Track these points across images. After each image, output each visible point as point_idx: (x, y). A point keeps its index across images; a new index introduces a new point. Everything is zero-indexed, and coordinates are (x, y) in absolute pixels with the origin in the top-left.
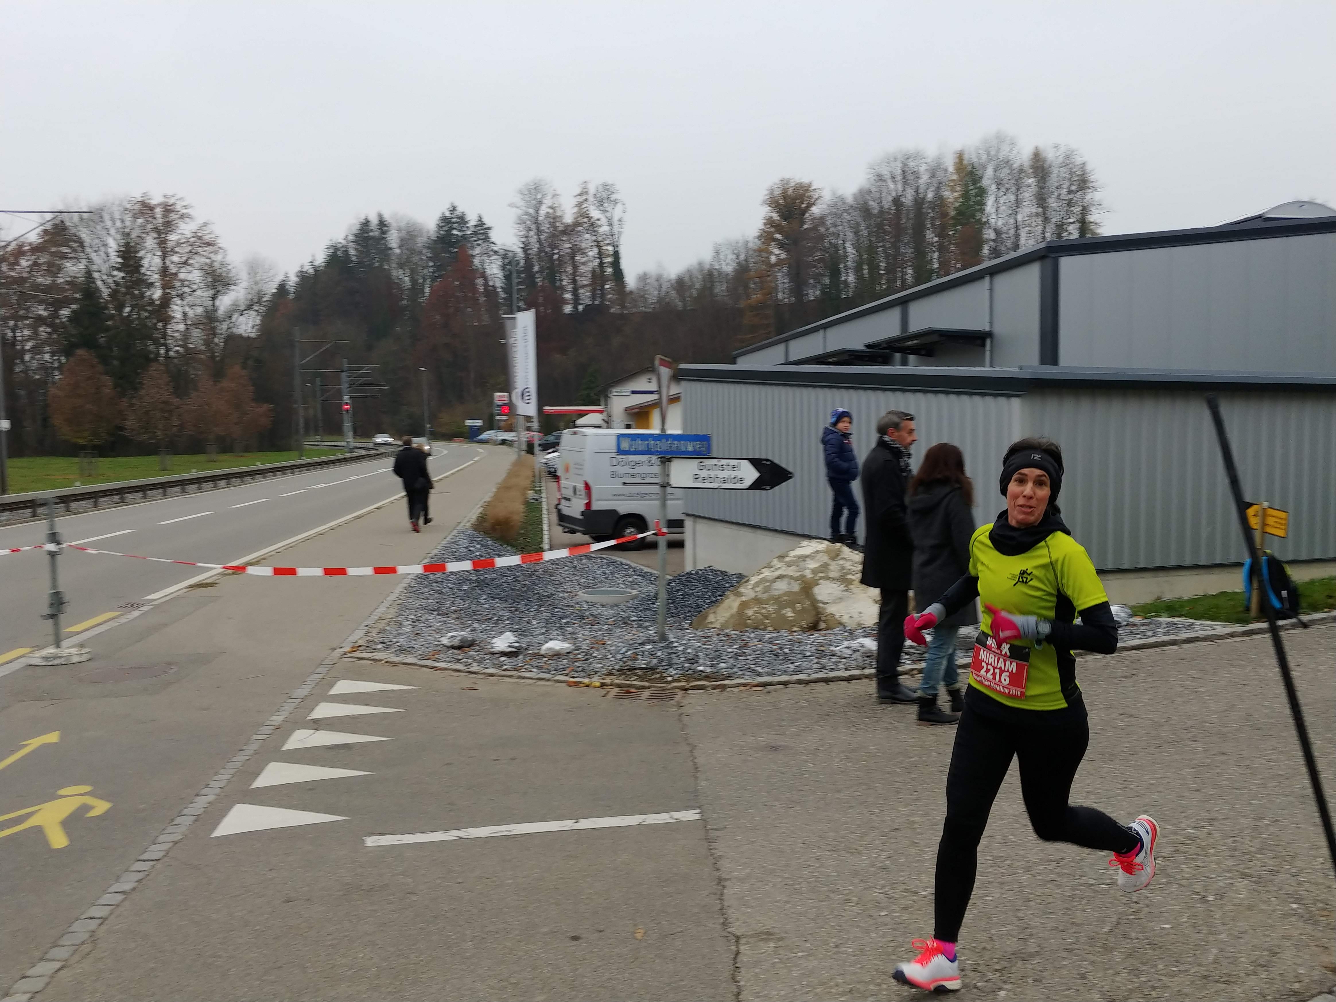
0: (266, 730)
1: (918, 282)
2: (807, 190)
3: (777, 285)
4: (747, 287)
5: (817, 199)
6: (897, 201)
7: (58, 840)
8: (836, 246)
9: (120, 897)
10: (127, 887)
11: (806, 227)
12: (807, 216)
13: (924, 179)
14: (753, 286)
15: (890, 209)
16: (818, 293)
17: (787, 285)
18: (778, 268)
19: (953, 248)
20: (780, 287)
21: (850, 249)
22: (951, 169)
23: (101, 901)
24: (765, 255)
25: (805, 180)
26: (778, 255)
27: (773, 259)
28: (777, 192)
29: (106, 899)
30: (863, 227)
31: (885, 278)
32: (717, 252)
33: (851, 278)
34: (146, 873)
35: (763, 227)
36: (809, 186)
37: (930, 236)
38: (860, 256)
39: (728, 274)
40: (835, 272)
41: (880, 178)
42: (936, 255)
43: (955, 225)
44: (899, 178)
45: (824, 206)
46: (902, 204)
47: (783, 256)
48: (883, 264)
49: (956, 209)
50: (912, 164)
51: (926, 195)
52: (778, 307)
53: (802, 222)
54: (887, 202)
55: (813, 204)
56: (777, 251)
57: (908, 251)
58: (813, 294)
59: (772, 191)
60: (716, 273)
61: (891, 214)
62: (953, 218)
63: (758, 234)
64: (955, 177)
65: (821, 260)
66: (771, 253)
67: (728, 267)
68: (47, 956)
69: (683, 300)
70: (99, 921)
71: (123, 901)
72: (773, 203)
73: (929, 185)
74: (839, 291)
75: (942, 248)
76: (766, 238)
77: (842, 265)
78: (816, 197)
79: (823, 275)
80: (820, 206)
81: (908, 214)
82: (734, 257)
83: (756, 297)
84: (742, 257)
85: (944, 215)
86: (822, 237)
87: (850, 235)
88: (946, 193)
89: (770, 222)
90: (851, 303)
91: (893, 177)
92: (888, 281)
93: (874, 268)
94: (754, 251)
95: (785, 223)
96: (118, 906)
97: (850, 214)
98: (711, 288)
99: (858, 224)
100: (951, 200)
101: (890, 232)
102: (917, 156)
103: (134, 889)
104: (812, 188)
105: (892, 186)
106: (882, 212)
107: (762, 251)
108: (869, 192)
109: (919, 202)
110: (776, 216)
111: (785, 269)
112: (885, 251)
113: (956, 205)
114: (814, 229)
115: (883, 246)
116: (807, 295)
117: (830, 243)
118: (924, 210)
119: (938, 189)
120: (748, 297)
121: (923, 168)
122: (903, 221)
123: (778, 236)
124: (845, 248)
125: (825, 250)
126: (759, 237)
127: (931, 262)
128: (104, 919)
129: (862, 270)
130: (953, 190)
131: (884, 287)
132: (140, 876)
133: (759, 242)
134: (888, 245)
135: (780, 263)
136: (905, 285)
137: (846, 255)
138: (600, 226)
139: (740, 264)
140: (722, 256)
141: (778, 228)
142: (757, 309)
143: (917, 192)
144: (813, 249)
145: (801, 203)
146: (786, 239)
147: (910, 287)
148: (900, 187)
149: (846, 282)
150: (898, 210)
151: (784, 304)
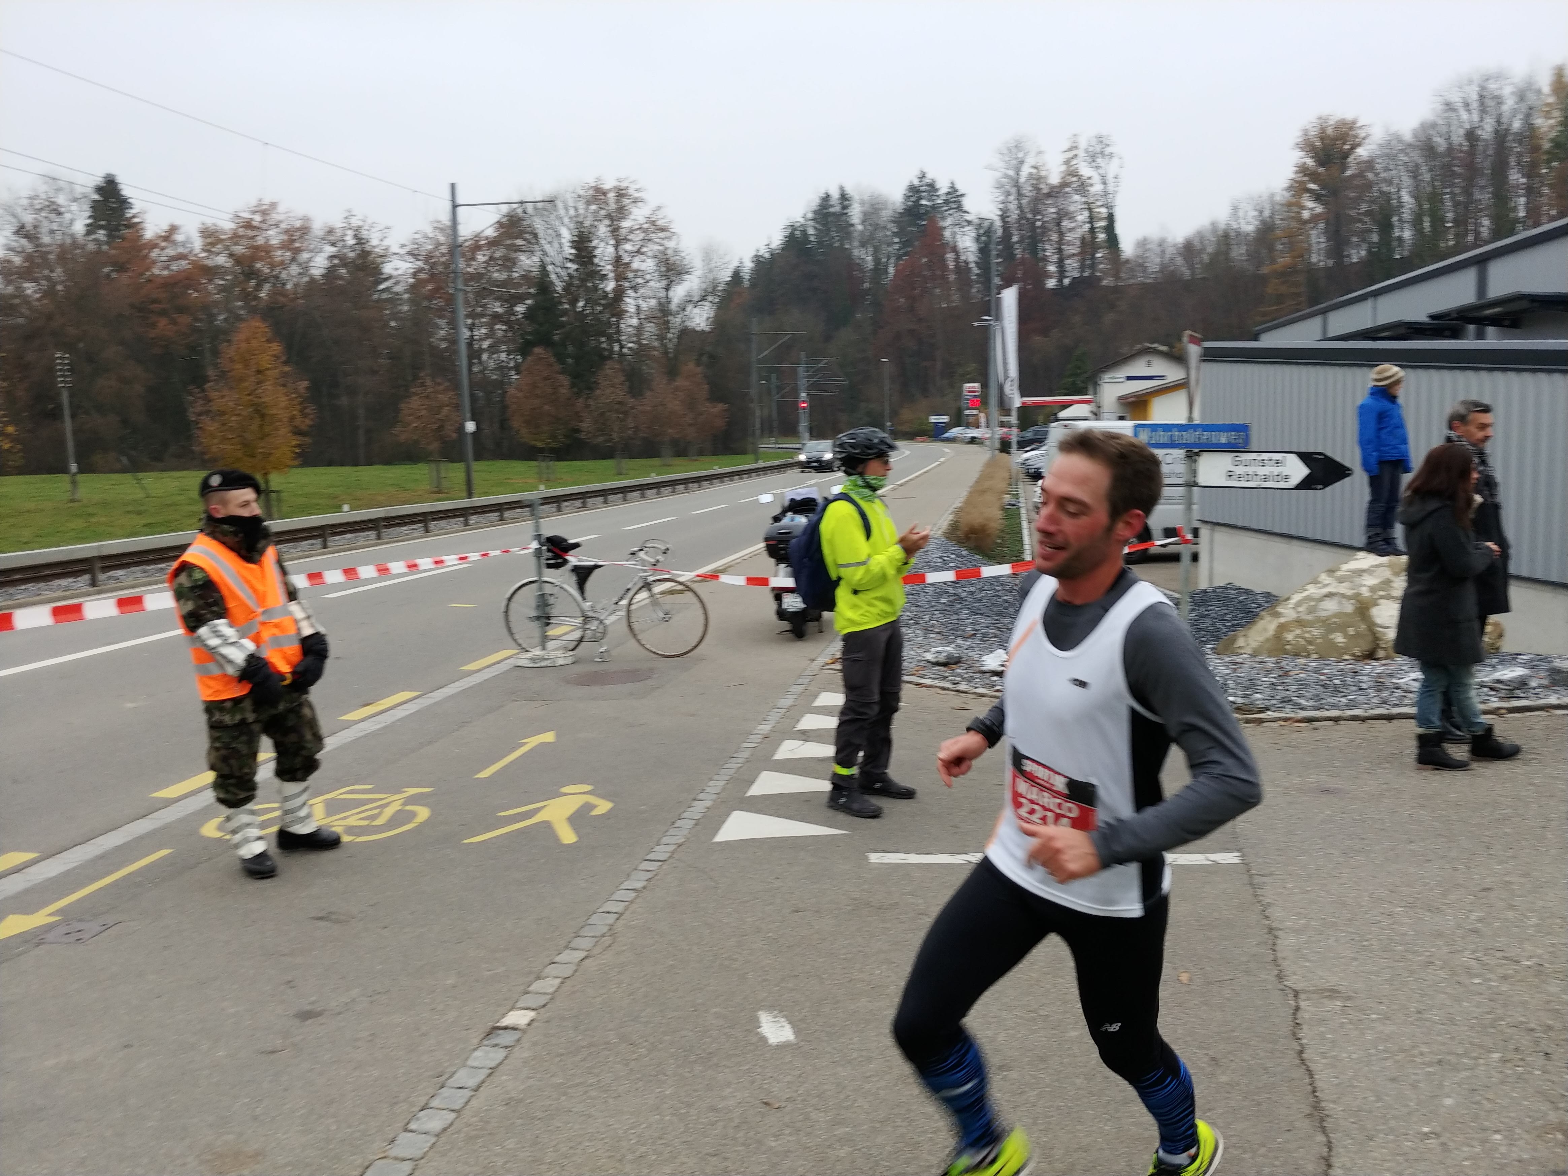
0: (756, 738)
1: (1497, 234)
2: (1351, 128)
3: (1310, 245)
4: (1271, 249)
5: (1364, 138)
6: (1471, 135)
7: (568, 836)
8: (1387, 196)
9: (633, 894)
10: (639, 885)
11: (1349, 173)
12: (1350, 159)
13: (1509, 104)
14: (1280, 247)
15: (1460, 145)
16: (1363, 253)
17: (1323, 245)
18: (1312, 225)
19: (1545, 191)
20: (1315, 248)
21: (1406, 198)
22: (1546, 89)
23: (614, 897)
24: (1295, 209)
25: (1349, 116)
26: (1312, 209)
27: (1306, 214)
28: (1313, 132)
29: (619, 895)
30: (1424, 169)
31: (1452, 231)
32: (1235, 209)
33: (1407, 234)
34: (654, 873)
35: (1293, 176)
36: (1354, 122)
37: (1516, 177)
38: (1420, 206)
39: (1248, 235)
40: (1386, 227)
41: (1449, 107)
42: (1522, 200)
43: (1549, 161)
44: (1475, 105)
45: (1373, 147)
46: (1478, 139)
47: (1319, 209)
48: (1450, 215)
49: (1552, 140)
50: (1492, 86)
51: (1511, 125)
52: (1311, 272)
53: (1344, 168)
54: (1458, 137)
55: (1359, 145)
56: (1310, 204)
57: (1484, 197)
58: (1357, 254)
59: (1306, 132)
60: (1233, 234)
61: (1461, 152)
62: (1547, 152)
63: (1287, 185)
64: (1551, 100)
65: (1368, 213)
66: (1303, 207)
67: (1249, 225)
68: (571, 945)
69: (1192, 268)
70: (616, 916)
71: (635, 898)
72: (1308, 146)
73: (1514, 112)
74: (1391, 250)
75: (1531, 191)
76: (1298, 189)
77: (1395, 219)
78: (1362, 135)
79: (1370, 231)
80: (1368, 147)
81: (1485, 151)
82: (1256, 213)
83: (1284, 260)
84: (1267, 213)
85: (1535, 149)
86: (1369, 185)
87: (1407, 181)
88: (1539, 121)
89: (1303, 170)
90: (1406, 265)
91: (1467, 105)
92: (1456, 236)
93: (1438, 220)
94: (1283, 205)
95: (1321, 170)
96: (631, 902)
97: (1406, 154)
98: (1226, 253)
99: (1417, 166)
100: (1544, 129)
101: (1460, 175)
102: (1501, 75)
103: (644, 888)
104: (1358, 125)
105: (1465, 116)
106: (1450, 149)
107: (1293, 205)
108: (1434, 125)
109: (1501, 135)
110: (1310, 162)
111: (1321, 226)
112: (1453, 199)
113: (1553, 135)
114: (1360, 175)
115: (1451, 193)
116: (1348, 256)
117: (1381, 192)
118: (1508, 144)
119: (1528, 116)
120: (1273, 260)
121: (1507, 91)
122: (1479, 160)
123: (1313, 186)
124: (1399, 197)
125: (1373, 201)
126: (1289, 188)
127: (1515, 209)
128: (621, 914)
129: (1421, 222)
130: (1547, 115)
131: (1451, 243)
132: (649, 875)
133: (1287, 194)
134: (1458, 191)
135: (1315, 218)
136: (1478, 242)
137: (1401, 205)
138: (1092, 185)
139: (1263, 222)
140: (1241, 214)
141: (1313, 176)
142: (1285, 274)
143: (1499, 122)
144: (1358, 200)
145: (1344, 144)
146: (1323, 188)
147: (1487, 243)
148: (1475, 117)
149: (1400, 239)
150: (1472, 146)
151: (1319, 269)
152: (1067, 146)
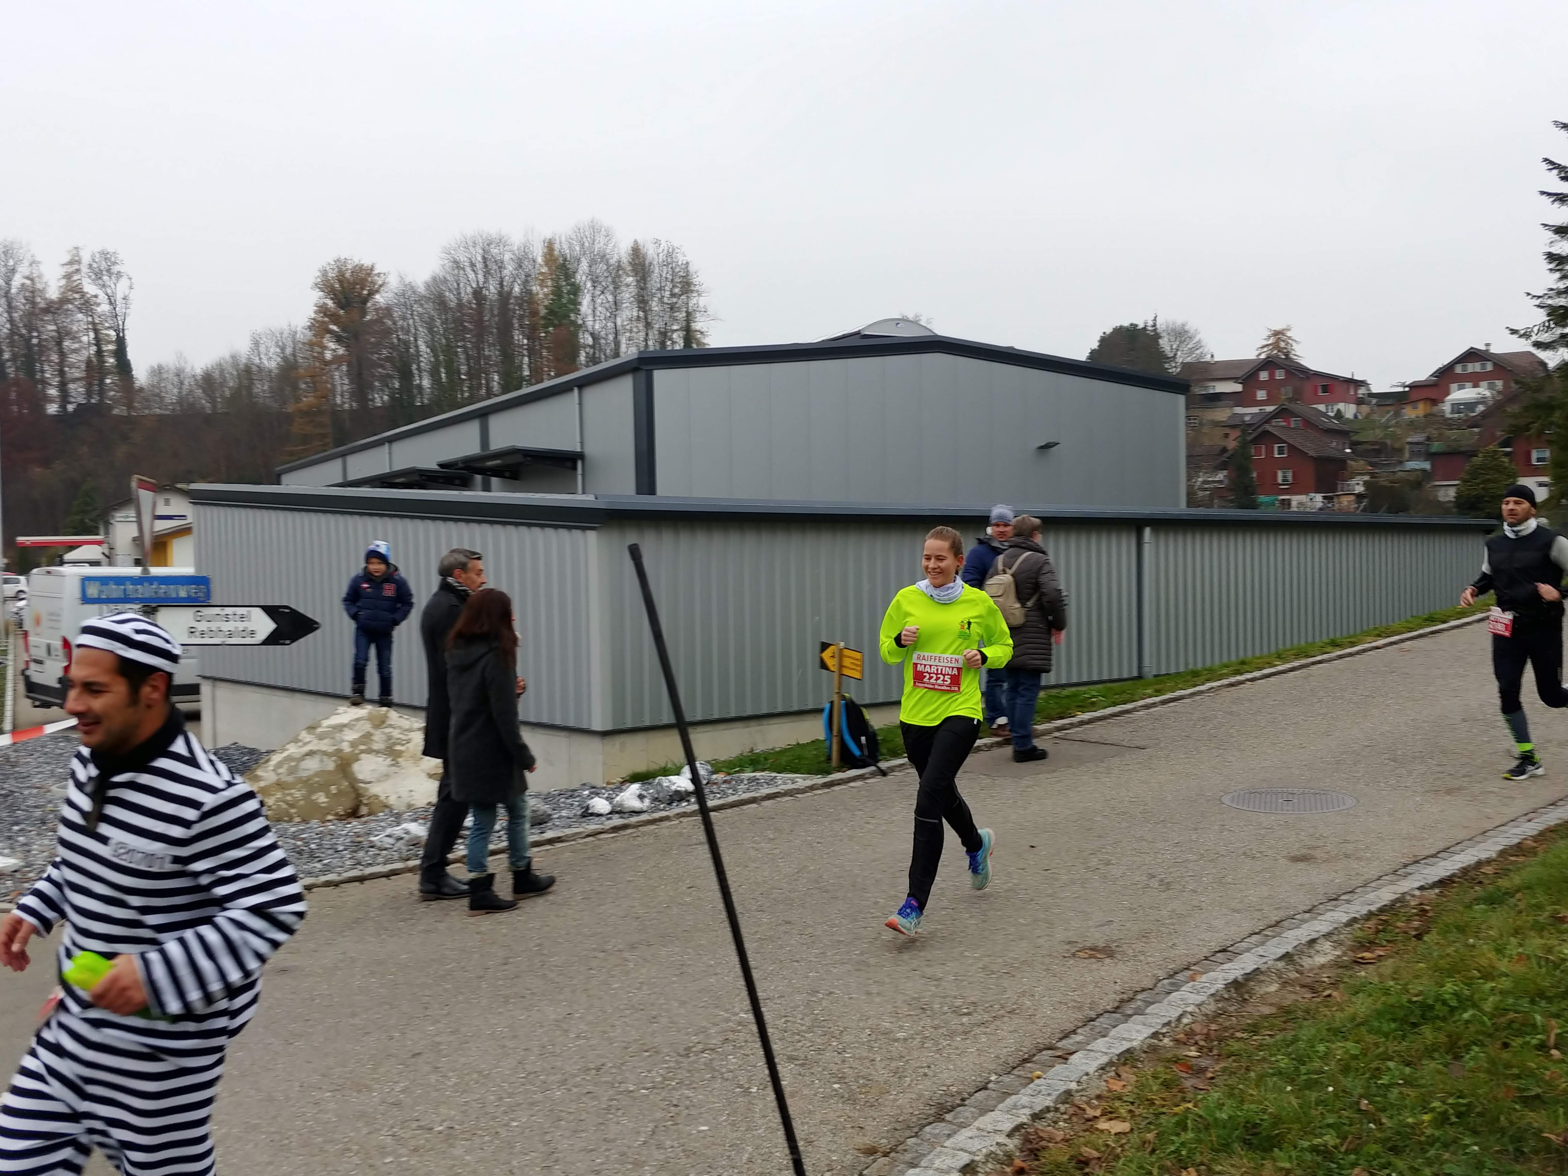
1: (505, 390)
2: (369, 275)
3: (334, 385)
4: (295, 388)
5: (381, 286)
6: (477, 293)
8: (407, 344)
11: (368, 318)
12: (369, 305)
13: (509, 269)
14: (303, 386)
15: (470, 302)
16: (386, 398)
17: (346, 388)
18: (334, 366)
19: (545, 353)
20: (339, 389)
21: (423, 348)
22: (540, 260)
24: (318, 349)
25: (367, 262)
26: (334, 350)
27: (328, 355)
28: (332, 274)
30: (438, 323)
31: (467, 383)
32: (257, 344)
33: (426, 383)
35: (313, 315)
36: (372, 269)
37: (519, 337)
38: (436, 356)
39: (270, 371)
40: (406, 375)
41: (457, 264)
42: (526, 359)
43: (546, 326)
44: (479, 266)
45: (391, 295)
46: (485, 298)
47: (341, 351)
48: (464, 368)
49: (546, 307)
50: (494, 251)
51: (512, 289)
52: (336, 414)
53: (364, 313)
54: (467, 294)
55: (377, 291)
56: (332, 345)
57: (492, 353)
58: (380, 399)
59: (324, 273)
60: (254, 369)
61: (471, 308)
62: (544, 318)
63: (309, 324)
64: (544, 270)
65: (387, 359)
66: (325, 348)
67: (271, 362)
69: (213, 401)
72: (326, 286)
73: (514, 278)
74: (412, 397)
75: (532, 352)
76: (319, 328)
77: (414, 367)
78: (380, 282)
79: (391, 377)
80: (386, 294)
81: (492, 310)
82: (278, 350)
83: (308, 400)
84: (289, 351)
85: (534, 313)
86: (388, 332)
87: (422, 331)
88: (535, 289)
89: (322, 310)
90: (426, 412)
91: (473, 265)
92: (471, 388)
93: (453, 372)
94: (304, 343)
95: (342, 312)
97: (422, 305)
98: (249, 388)
99: (432, 319)
100: (541, 296)
101: (471, 330)
102: (501, 242)
104: (376, 272)
105: (472, 276)
106: (460, 305)
107: (314, 345)
108: (445, 281)
109: (504, 296)
110: (330, 303)
111: (344, 368)
112: (466, 352)
113: (546, 303)
114: (379, 321)
115: (463, 347)
116: (373, 400)
117: (399, 339)
118: (511, 306)
119: (526, 283)
120: (298, 400)
121: (507, 257)
122: (486, 318)
123: (334, 328)
124: (417, 347)
125: (393, 347)
126: (310, 328)
127: (520, 368)
129: (439, 373)
130: (542, 285)
131: (466, 394)
133: (309, 334)
134: (469, 345)
135: (337, 359)
136: (490, 394)
137: (418, 354)
138: (98, 305)
139: (285, 359)
140: (262, 349)
141: (334, 318)
142: (309, 414)
143: (501, 284)
144: (378, 345)
145: (363, 289)
146: (343, 330)
147: (496, 396)
148: (481, 278)
149: (420, 387)
150: (479, 304)
151: (344, 411)
152: (67, 258)
